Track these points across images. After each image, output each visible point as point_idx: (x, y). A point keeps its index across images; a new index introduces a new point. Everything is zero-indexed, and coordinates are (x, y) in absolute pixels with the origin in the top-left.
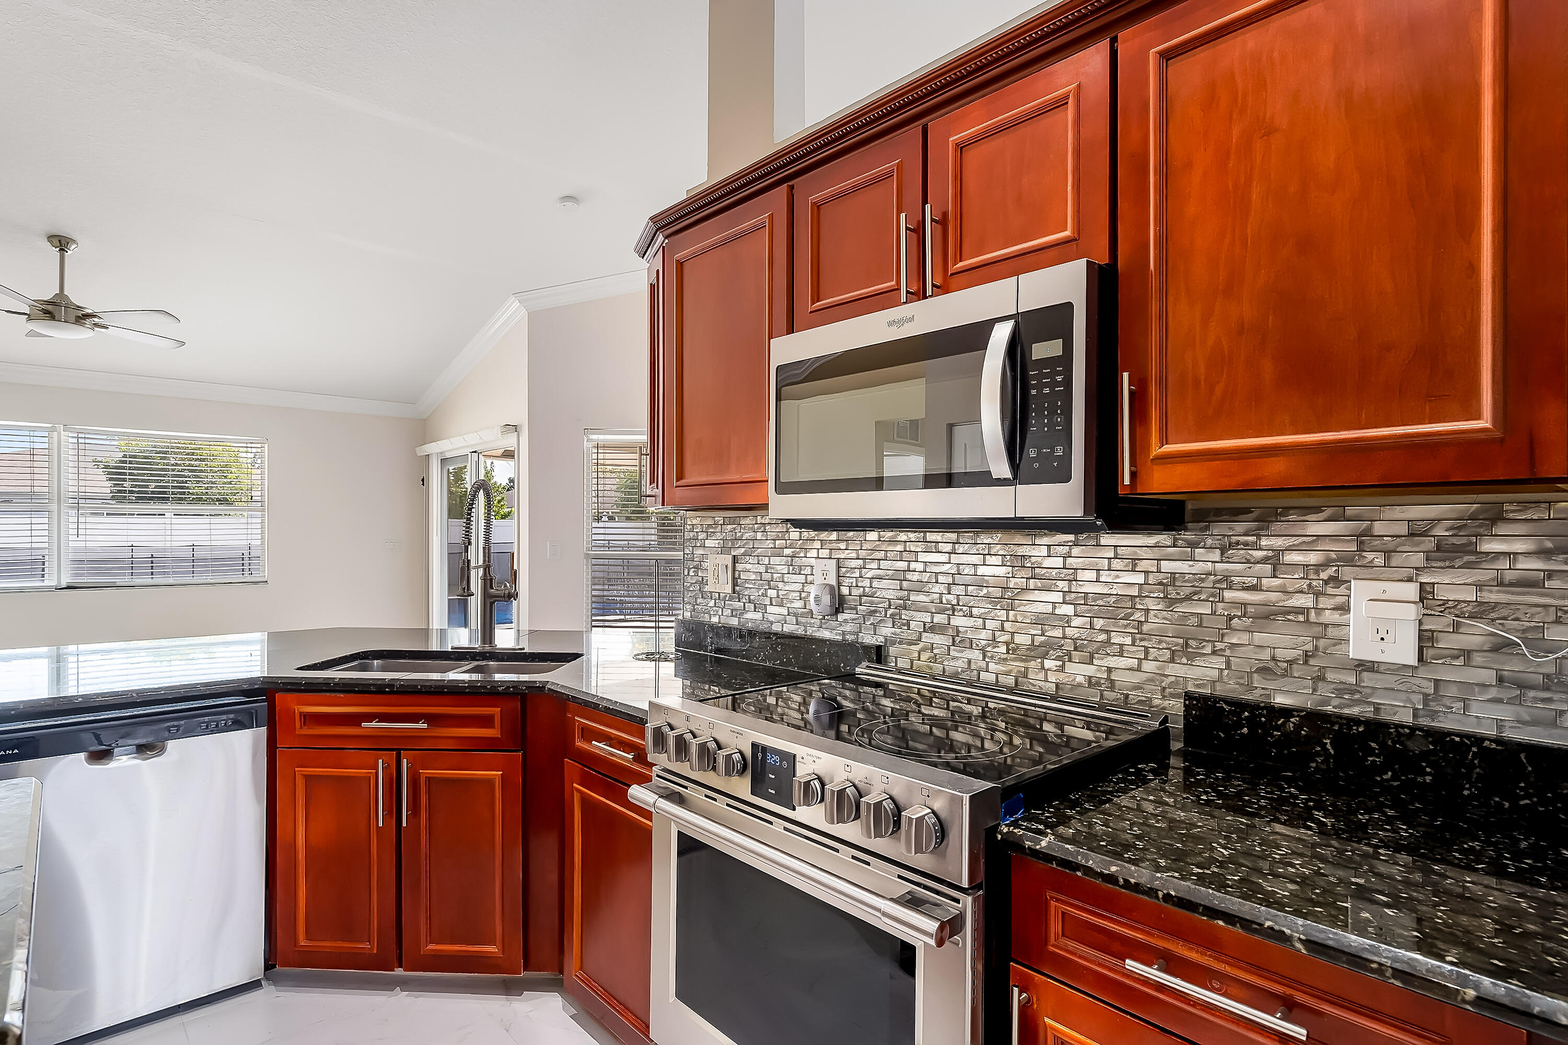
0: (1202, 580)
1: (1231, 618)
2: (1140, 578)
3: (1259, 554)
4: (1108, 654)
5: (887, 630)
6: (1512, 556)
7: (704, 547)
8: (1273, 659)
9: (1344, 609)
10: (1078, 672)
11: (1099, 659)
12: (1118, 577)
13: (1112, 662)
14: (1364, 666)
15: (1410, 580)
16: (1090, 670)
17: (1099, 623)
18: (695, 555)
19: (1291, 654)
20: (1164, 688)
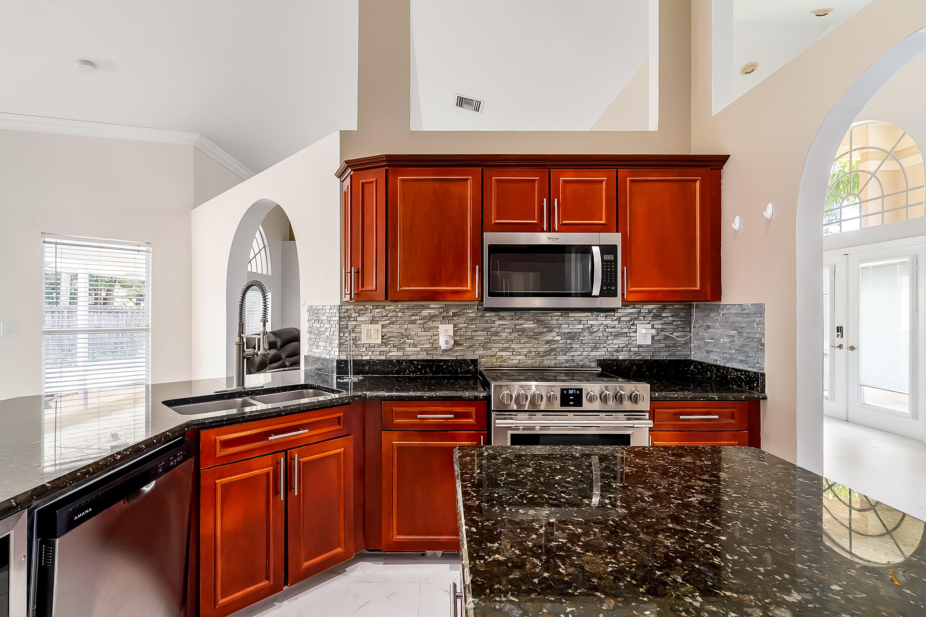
0: (600, 326)
1: (608, 337)
2: (582, 326)
3: (615, 318)
4: (572, 351)
5: (481, 352)
6: (667, 317)
7: (357, 320)
8: (619, 347)
9: (635, 332)
10: (562, 358)
11: (569, 353)
12: (575, 326)
13: (572, 354)
14: (640, 346)
15: (649, 323)
16: (565, 357)
17: (569, 341)
18: (349, 326)
19: (623, 345)
20: (589, 360)
